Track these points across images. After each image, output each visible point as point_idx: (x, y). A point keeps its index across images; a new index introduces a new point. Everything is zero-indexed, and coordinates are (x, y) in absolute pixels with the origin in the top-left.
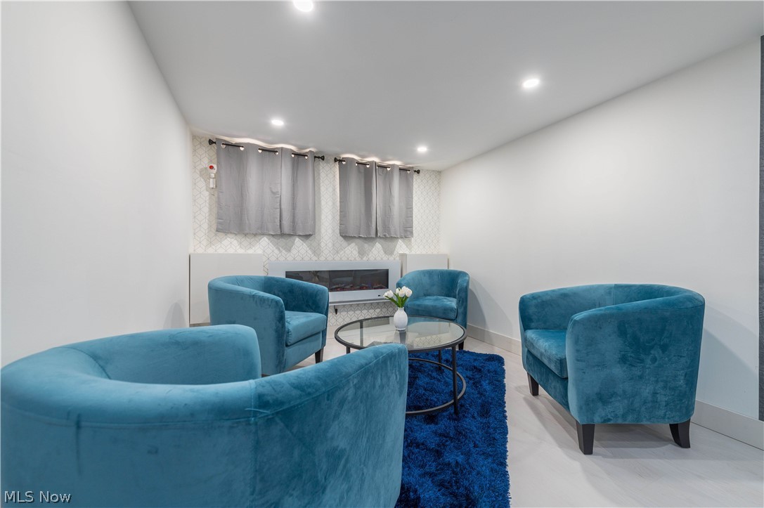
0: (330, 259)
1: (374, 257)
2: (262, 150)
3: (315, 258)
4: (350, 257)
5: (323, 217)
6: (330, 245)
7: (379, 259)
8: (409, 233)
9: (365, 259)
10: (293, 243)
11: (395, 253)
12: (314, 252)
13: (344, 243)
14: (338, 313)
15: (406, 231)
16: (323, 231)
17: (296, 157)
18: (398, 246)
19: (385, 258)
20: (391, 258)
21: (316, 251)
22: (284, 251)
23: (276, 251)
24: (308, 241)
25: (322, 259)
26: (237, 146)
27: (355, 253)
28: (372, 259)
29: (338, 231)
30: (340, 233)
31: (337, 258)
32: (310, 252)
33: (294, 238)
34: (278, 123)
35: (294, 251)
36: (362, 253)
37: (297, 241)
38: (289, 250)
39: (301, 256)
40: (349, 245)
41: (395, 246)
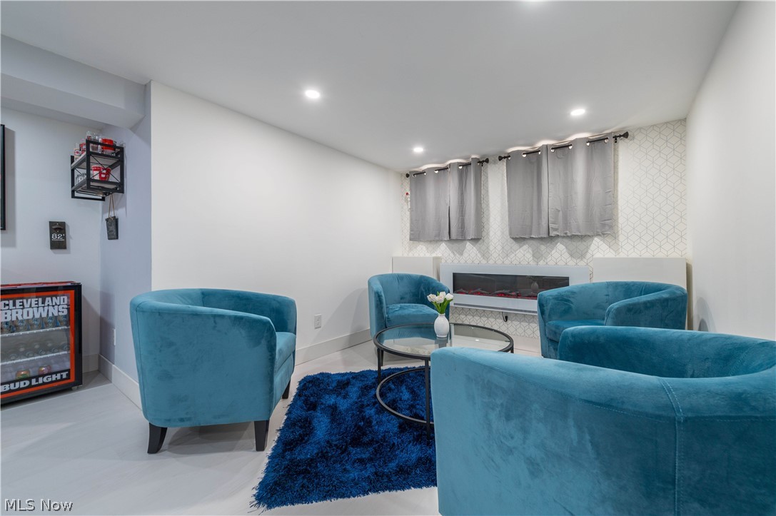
0: (499, 262)
1: (556, 260)
2: (439, 170)
3: (484, 262)
4: (522, 261)
5: (492, 219)
6: (499, 248)
7: (561, 263)
8: (607, 228)
9: (541, 263)
10: (465, 247)
11: (588, 256)
12: (483, 256)
13: (515, 245)
14: (509, 321)
15: (604, 225)
16: (491, 234)
17: (465, 168)
18: (593, 247)
19: (572, 262)
20: (582, 263)
21: (485, 255)
22: (457, 255)
23: (452, 255)
24: (478, 245)
25: (491, 262)
26: (423, 173)
27: (529, 256)
28: (551, 263)
29: (507, 233)
30: (510, 234)
31: (507, 262)
32: (479, 255)
33: (465, 242)
34: (418, 150)
35: (465, 255)
36: (537, 256)
37: (469, 245)
38: (461, 254)
39: (471, 260)
40: (520, 247)
41: (588, 248)
